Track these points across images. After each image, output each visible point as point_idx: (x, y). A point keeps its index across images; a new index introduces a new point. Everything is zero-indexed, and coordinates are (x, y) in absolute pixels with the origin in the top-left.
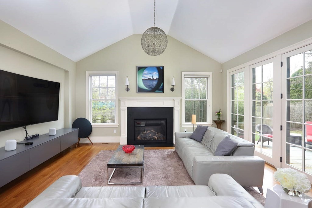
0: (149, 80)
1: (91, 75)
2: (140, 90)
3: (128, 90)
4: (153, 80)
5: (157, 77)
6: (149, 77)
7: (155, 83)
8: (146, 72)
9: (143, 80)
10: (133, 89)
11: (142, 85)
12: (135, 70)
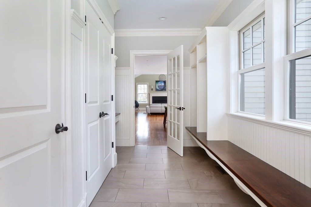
0: (160, 86)
1: (138, 84)
2: (157, 90)
3: (152, 90)
4: (162, 86)
5: (164, 85)
6: (160, 85)
7: (163, 87)
8: (159, 83)
9: (158, 86)
10: (154, 89)
11: (158, 88)
12: (155, 82)
